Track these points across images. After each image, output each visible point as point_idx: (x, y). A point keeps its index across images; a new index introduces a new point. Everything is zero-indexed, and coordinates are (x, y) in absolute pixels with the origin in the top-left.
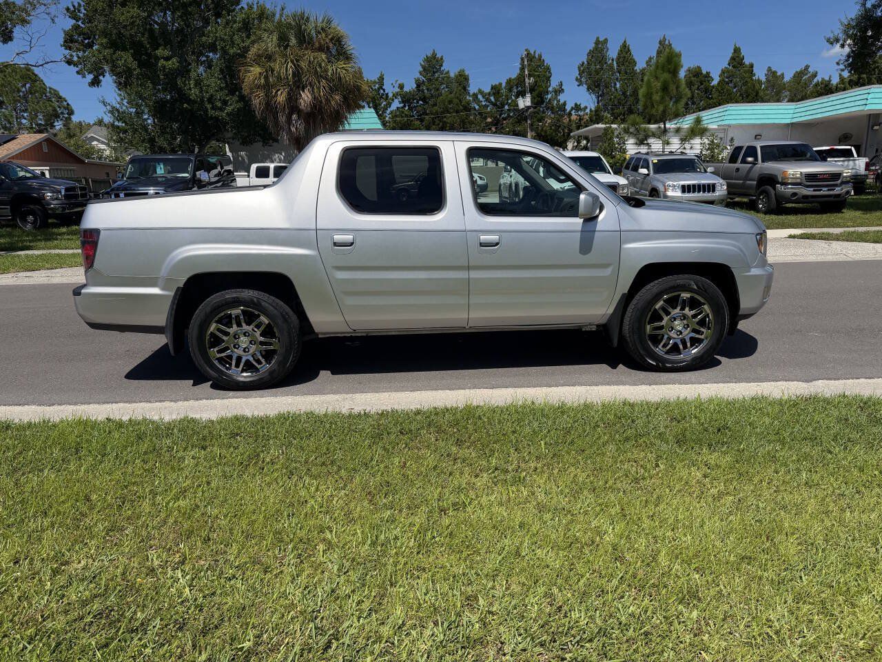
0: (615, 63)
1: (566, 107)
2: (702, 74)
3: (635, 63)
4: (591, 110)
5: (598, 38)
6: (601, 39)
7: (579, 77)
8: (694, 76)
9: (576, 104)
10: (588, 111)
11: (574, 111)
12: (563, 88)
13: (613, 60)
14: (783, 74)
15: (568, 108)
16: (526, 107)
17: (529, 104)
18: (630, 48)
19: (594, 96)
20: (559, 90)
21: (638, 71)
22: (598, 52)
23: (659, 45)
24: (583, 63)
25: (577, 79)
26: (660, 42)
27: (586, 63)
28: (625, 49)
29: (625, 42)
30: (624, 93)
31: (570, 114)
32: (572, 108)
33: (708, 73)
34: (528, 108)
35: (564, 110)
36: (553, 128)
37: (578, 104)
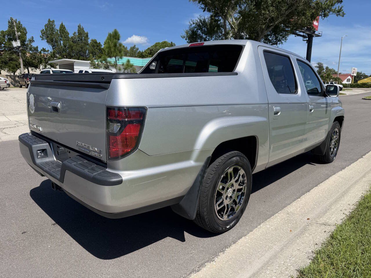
0: (59, 32)
1: (38, 49)
2: (97, 43)
3: (68, 34)
4: (51, 52)
5: (49, 19)
6: (51, 20)
7: (42, 36)
8: (94, 43)
9: (43, 48)
10: (49, 52)
11: (42, 51)
12: (34, 39)
13: (58, 30)
14: (127, 47)
15: (39, 50)
16: (17, 46)
17: (19, 45)
18: (65, 27)
19: (51, 46)
20: (32, 41)
21: (70, 37)
22: (50, 25)
23: (78, 28)
24: (43, 30)
25: (41, 37)
26: (78, 26)
27: (45, 30)
28: (62, 27)
29: (62, 23)
30: (65, 46)
31: (40, 53)
32: (42, 50)
33: (100, 43)
34: (19, 47)
35: (37, 50)
36: (32, 58)
37: (44, 48)
